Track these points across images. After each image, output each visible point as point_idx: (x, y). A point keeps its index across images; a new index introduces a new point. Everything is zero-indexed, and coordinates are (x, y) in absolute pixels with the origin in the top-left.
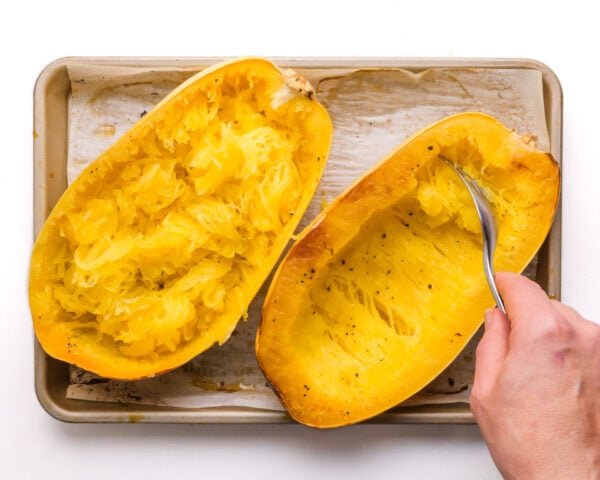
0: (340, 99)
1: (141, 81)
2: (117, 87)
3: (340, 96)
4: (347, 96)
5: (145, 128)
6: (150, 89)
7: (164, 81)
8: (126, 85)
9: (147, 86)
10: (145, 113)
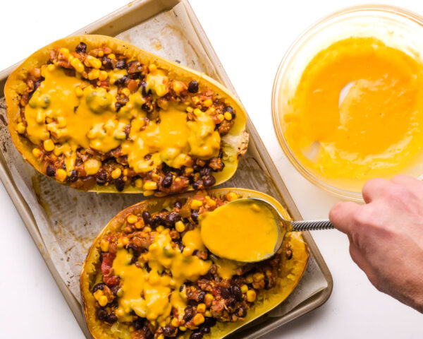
0: (249, 174)
1: (196, 50)
2: (185, 37)
3: (252, 174)
4: (253, 178)
5: (167, 66)
6: (195, 59)
7: (204, 65)
8: (189, 43)
9: (196, 55)
10: (179, 62)
